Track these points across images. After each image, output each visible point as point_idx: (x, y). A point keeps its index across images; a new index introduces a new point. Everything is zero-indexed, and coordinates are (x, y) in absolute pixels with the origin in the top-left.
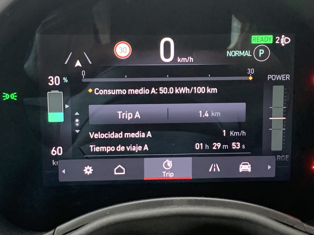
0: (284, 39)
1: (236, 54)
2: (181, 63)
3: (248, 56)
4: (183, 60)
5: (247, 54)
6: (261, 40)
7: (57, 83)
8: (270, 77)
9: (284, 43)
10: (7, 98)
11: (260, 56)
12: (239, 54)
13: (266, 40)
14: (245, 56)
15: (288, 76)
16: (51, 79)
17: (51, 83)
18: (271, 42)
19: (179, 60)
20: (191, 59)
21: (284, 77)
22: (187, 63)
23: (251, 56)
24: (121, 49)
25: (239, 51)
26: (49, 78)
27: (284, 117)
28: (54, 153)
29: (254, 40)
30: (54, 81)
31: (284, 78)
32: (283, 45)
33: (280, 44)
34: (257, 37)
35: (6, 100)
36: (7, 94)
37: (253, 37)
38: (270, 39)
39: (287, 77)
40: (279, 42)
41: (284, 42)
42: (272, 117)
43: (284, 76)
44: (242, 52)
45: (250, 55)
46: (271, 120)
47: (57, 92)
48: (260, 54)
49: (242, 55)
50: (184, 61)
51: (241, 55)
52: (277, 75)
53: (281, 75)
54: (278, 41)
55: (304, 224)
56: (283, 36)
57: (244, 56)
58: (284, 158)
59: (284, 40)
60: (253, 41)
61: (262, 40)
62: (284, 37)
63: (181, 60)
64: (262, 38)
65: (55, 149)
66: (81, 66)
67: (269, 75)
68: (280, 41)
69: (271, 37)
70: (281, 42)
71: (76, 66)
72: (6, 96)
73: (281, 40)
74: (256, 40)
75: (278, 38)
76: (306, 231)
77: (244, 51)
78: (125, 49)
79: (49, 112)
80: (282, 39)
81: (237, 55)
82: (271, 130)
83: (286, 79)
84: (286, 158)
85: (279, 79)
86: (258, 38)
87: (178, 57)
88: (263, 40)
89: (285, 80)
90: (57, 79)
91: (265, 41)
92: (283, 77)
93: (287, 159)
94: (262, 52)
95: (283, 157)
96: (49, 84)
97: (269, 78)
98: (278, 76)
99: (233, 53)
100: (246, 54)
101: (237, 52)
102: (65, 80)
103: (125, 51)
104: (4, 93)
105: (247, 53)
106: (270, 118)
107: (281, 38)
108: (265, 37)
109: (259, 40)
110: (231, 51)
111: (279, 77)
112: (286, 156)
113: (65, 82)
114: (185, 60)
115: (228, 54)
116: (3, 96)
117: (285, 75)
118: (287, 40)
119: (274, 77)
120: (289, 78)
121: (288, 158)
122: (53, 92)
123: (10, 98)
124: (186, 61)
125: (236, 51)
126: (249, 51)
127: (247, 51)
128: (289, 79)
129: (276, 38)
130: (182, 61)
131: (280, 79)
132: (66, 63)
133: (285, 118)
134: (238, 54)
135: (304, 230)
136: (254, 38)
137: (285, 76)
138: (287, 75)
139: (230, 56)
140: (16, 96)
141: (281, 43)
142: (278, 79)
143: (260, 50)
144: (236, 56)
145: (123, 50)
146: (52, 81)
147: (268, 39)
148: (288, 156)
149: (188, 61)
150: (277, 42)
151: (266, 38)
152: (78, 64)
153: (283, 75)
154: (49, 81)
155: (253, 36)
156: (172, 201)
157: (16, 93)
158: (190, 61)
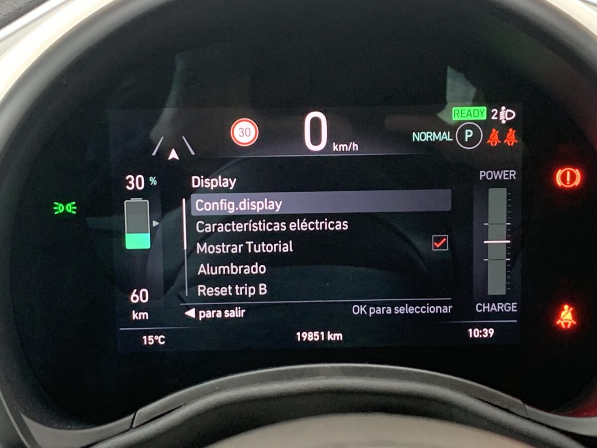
0: (505, 113)
1: (428, 136)
2: (338, 152)
3: (447, 140)
4: (342, 147)
5: (446, 138)
6: (468, 115)
7: (140, 185)
8: (483, 174)
9: (505, 119)
10: (61, 211)
11: (466, 140)
12: (432, 137)
13: (476, 115)
14: (442, 140)
15: (513, 173)
16: (130, 179)
17: (130, 186)
18: (484, 117)
19: (335, 148)
20: (355, 146)
21: (507, 175)
22: (348, 152)
23: (452, 140)
24: (241, 130)
25: (433, 133)
26: (128, 178)
27: (507, 240)
28: (135, 298)
29: (456, 115)
30: (135, 182)
31: (506, 177)
32: (504, 122)
33: (499, 121)
34: (461, 110)
35: (60, 214)
36: (61, 205)
37: (455, 111)
38: (482, 113)
39: (511, 175)
40: (496, 118)
41: (505, 116)
42: (487, 240)
43: (506, 173)
44: (437, 135)
45: (450, 138)
46: (487, 244)
47: (140, 200)
48: (467, 136)
49: (437, 138)
50: (343, 150)
51: (435, 138)
52: (494, 172)
53: (502, 171)
54: (496, 116)
55: (526, 406)
56: (503, 108)
57: (440, 140)
58: (510, 307)
59: (505, 115)
60: (455, 117)
61: (469, 113)
62: (505, 110)
63: (338, 147)
64: (469, 111)
65: (136, 293)
66: (177, 158)
67: (481, 172)
68: (498, 116)
69: (484, 109)
70: (501, 117)
71: (170, 158)
72: (59, 208)
73: (501, 115)
74: (460, 114)
75: (495, 112)
76: (530, 417)
77: (440, 133)
78: (248, 130)
79: (128, 233)
80: (502, 113)
81: (429, 139)
82: (487, 261)
83: (510, 178)
84: (513, 307)
85: (498, 177)
86: (463, 112)
87: (334, 143)
88: (471, 115)
89: (507, 178)
90: (140, 179)
91: (474, 116)
92: (505, 175)
93: (514, 309)
94: (469, 133)
95: (508, 306)
96: (128, 187)
97: (481, 176)
98: (496, 173)
99: (423, 137)
100: (443, 138)
101: (429, 135)
102: (153, 181)
103: (248, 134)
104: (56, 203)
105: (444, 136)
106: (485, 242)
107: (499, 110)
108: (474, 110)
109: (465, 115)
110: (419, 133)
111: (498, 175)
112: (513, 304)
113: (152, 184)
114: (345, 147)
115: (415, 138)
116: (55, 208)
117: (508, 171)
118: (510, 115)
119: (490, 174)
120: (515, 176)
121: (515, 307)
122: (133, 200)
123: (65, 211)
124: (347, 150)
125: (428, 133)
126: (449, 133)
127: (444, 133)
128: (515, 178)
129: (493, 111)
130: (340, 150)
131: (500, 178)
132: (154, 154)
133: (509, 242)
134: (430, 137)
135: (527, 417)
136: (457, 112)
137: (508, 173)
138: (511, 171)
139: (418, 140)
140: (75, 208)
141: (501, 119)
142: (496, 178)
143: (467, 131)
144: (427, 140)
145: (244, 132)
146: (131, 182)
147: (480, 113)
148: (516, 303)
149: (349, 150)
150: (493, 118)
151: (476, 112)
152: (173, 155)
153: (505, 171)
154: (127, 183)
155: (454, 109)
156: (317, 369)
157: (74, 203)
158: (354, 150)
